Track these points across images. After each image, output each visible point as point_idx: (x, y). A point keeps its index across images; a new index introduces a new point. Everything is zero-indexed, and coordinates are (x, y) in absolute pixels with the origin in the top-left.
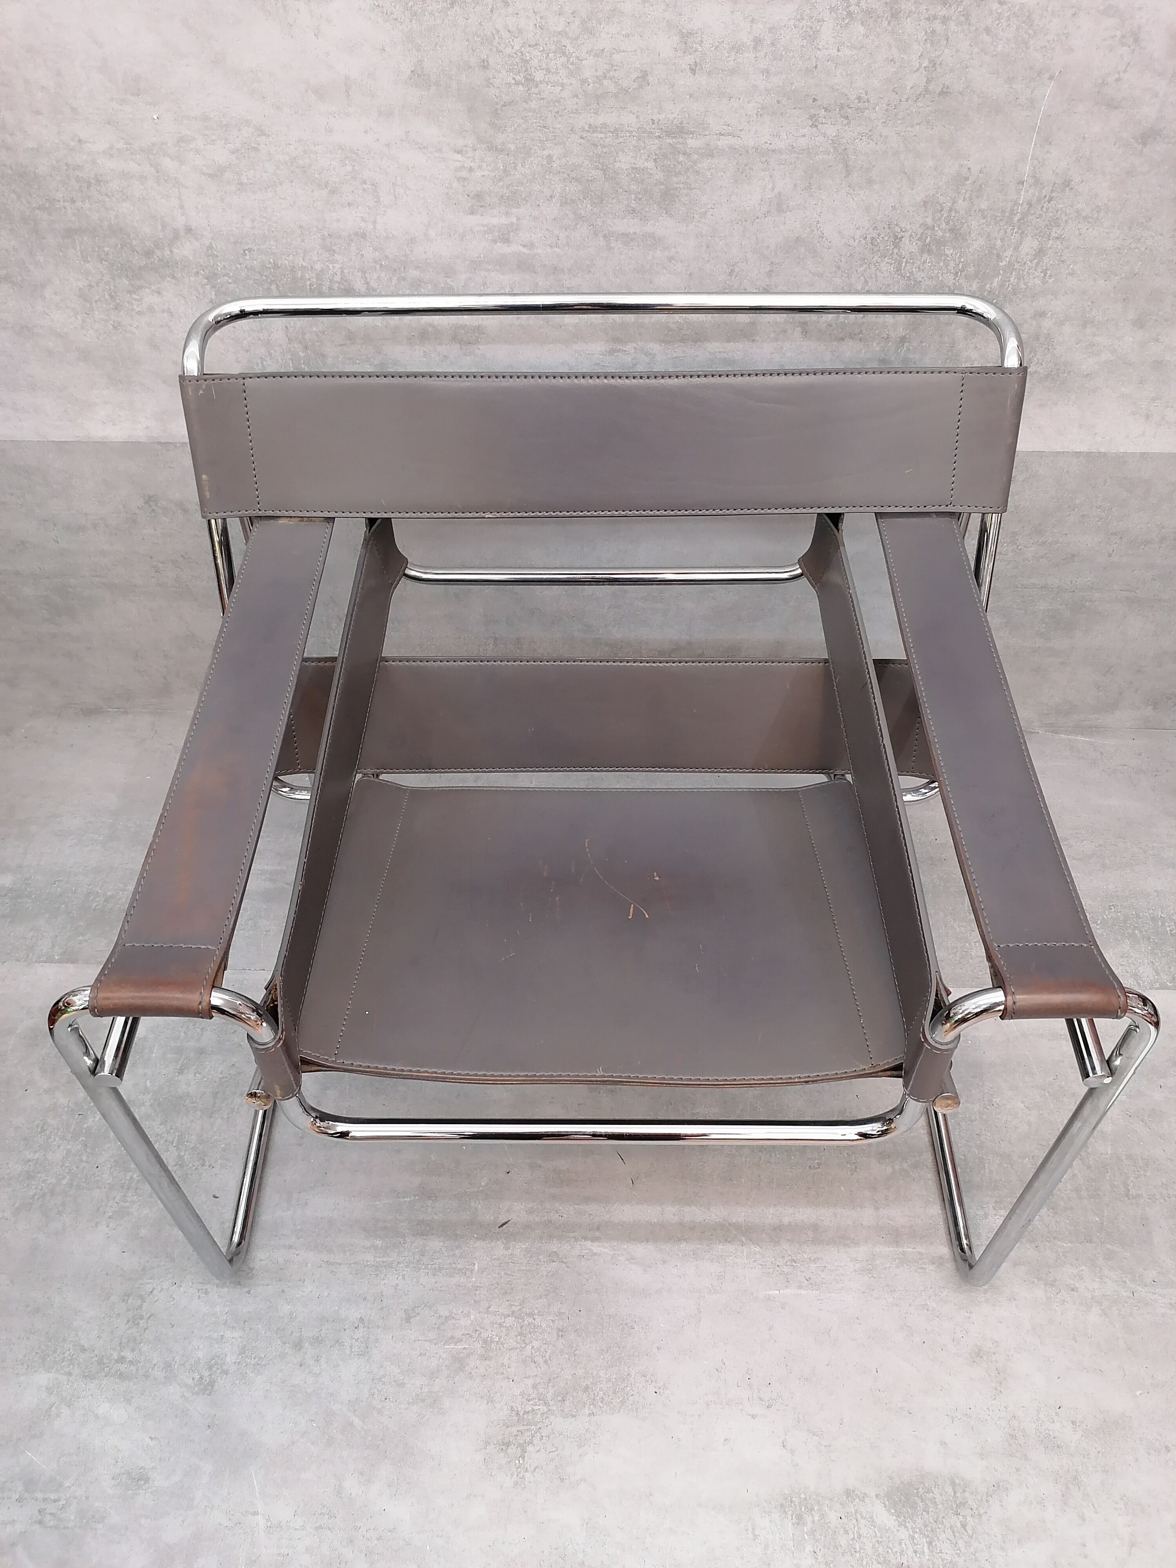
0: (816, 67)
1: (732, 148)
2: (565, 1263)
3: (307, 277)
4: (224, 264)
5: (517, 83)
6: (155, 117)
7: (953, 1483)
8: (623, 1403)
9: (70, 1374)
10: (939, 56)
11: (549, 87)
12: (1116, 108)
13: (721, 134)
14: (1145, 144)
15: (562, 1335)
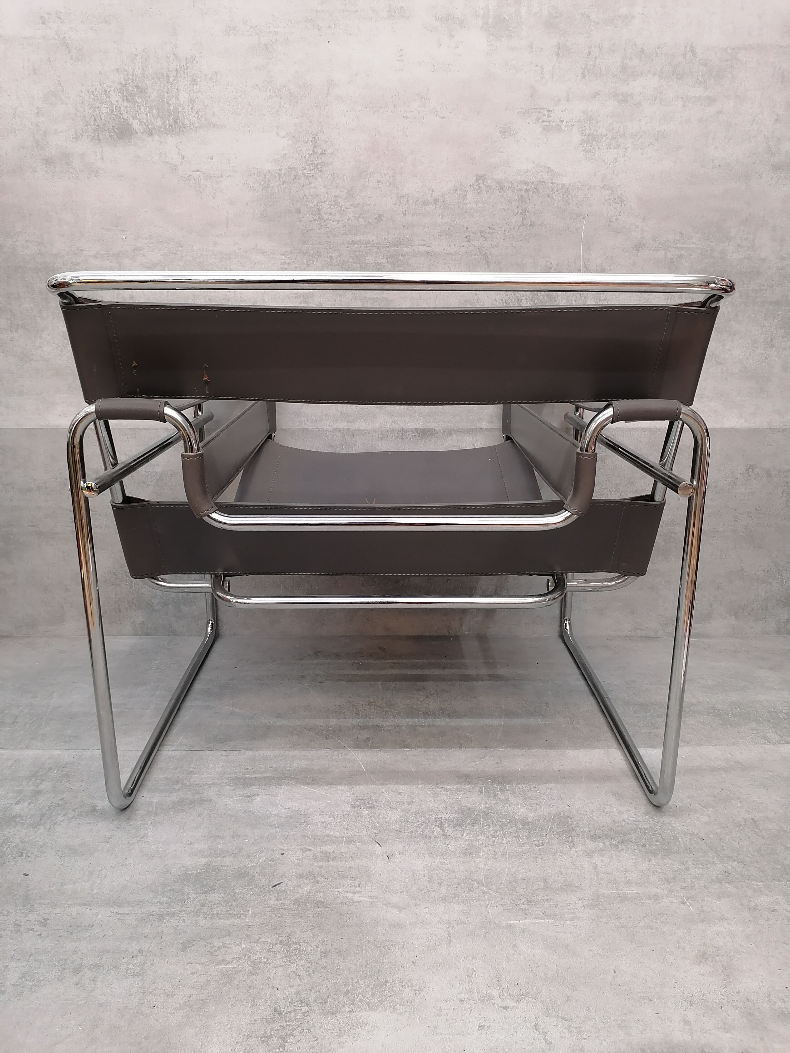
0: (466, 212)
1: (427, 252)
2: (329, 908)
5: (315, 220)
6: (124, 238)
10: (526, 207)
11: (331, 222)
12: (619, 233)
13: (420, 245)
14: (638, 251)
15: (325, 956)
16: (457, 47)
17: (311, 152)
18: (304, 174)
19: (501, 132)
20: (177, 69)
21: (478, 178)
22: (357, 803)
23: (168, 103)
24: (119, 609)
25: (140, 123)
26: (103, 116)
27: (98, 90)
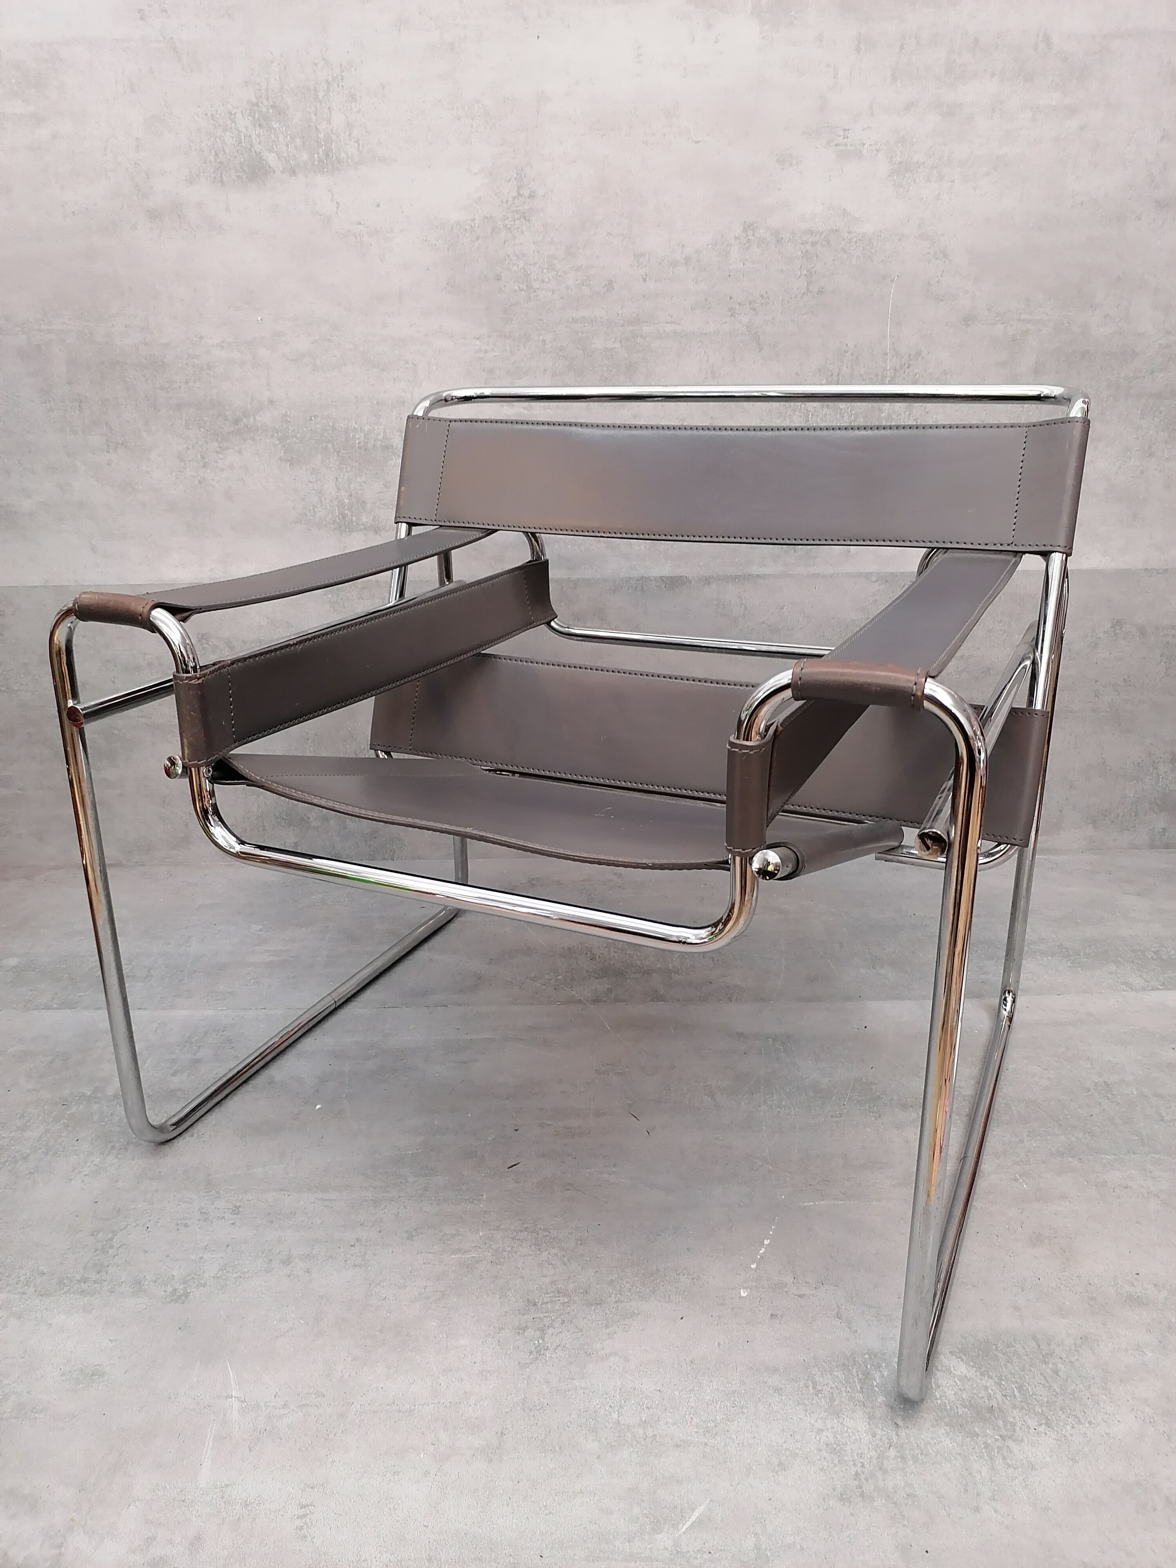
0: (730, 276)
1: (675, 332)
2: (581, 1191)
3: (357, 436)
4: (294, 427)
5: (521, 290)
6: (259, 319)
7: (1034, 1338)
8: (654, 1291)
9: (24, 1293)
10: (814, 267)
11: (544, 292)
12: (942, 301)
13: (666, 323)
14: (967, 325)
15: (581, 1244)
16: (716, 42)
17: (515, 194)
18: (506, 226)
19: (778, 161)
20: (327, 81)
21: (746, 227)
22: (603, 1069)
23: (317, 129)
24: (264, 827)
25: (279, 158)
26: (227, 151)
27: (219, 112)
